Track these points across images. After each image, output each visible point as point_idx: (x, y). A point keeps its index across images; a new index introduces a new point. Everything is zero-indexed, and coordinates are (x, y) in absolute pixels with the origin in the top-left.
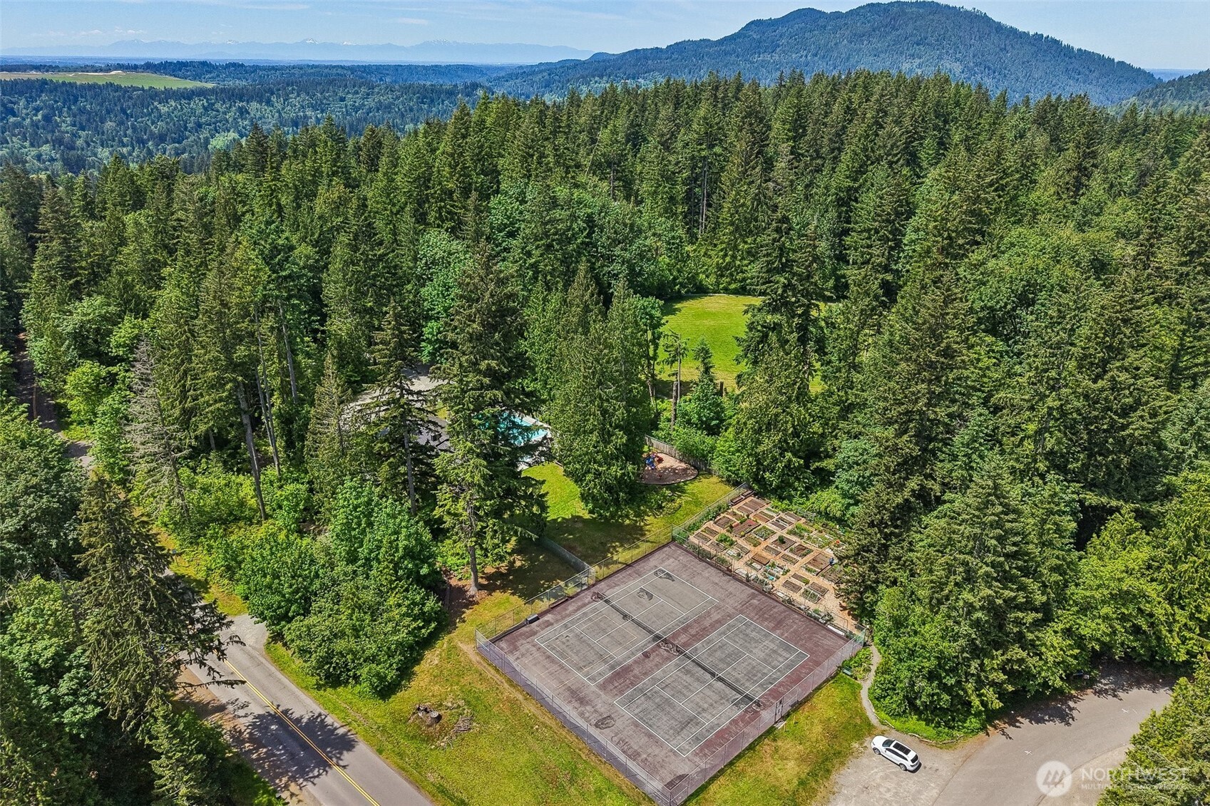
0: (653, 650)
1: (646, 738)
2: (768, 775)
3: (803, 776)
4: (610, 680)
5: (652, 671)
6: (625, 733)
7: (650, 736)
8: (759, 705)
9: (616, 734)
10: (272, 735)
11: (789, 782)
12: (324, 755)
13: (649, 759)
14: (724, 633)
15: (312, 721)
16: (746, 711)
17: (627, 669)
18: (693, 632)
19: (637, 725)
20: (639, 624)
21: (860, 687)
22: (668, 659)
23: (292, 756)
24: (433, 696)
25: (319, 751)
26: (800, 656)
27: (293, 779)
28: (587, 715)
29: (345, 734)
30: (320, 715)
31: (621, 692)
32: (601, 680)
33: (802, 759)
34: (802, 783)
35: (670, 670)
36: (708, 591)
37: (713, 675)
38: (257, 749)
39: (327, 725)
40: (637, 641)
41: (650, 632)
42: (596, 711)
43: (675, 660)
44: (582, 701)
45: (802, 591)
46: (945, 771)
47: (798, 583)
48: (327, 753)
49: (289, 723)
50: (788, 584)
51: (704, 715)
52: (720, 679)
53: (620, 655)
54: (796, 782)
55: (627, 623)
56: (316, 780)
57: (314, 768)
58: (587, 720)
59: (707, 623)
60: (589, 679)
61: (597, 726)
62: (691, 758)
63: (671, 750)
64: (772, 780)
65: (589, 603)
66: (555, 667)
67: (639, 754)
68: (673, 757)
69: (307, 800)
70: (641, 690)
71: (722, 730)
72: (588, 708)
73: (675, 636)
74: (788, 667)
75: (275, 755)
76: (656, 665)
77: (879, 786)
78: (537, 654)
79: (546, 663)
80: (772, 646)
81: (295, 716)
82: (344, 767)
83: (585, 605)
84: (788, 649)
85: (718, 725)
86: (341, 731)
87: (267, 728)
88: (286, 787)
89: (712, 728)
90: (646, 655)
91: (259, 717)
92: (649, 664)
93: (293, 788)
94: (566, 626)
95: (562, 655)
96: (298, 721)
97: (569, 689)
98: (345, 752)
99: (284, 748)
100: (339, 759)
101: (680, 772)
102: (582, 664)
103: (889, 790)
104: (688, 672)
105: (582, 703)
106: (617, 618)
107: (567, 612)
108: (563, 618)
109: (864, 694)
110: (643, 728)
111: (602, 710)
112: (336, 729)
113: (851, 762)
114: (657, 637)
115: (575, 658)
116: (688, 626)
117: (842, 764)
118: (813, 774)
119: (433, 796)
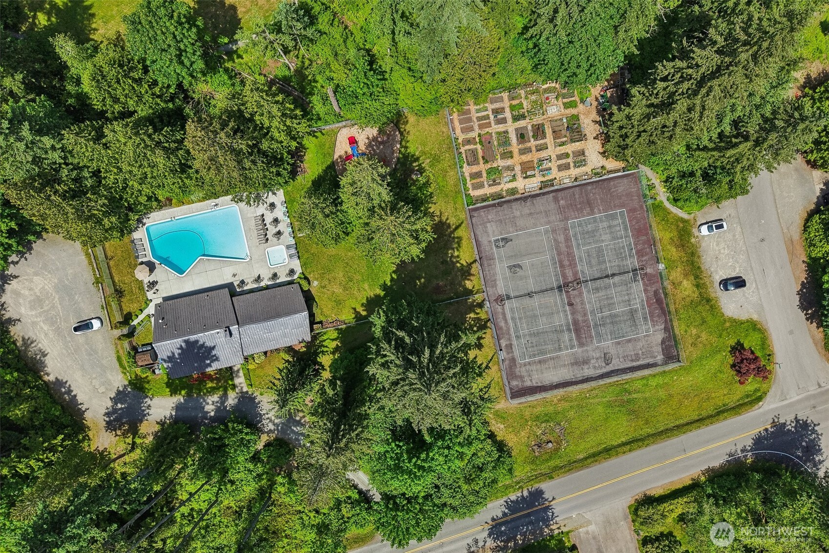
0: (569, 297)
1: (630, 344)
2: (684, 299)
3: (695, 283)
4: (579, 337)
5: (584, 309)
6: (620, 352)
7: (629, 341)
8: (642, 269)
9: (619, 357)
10: (509, 530)
11: (694, 292)
12: (540, 507)
13: (644, 350)
14: (578, 245)
15: (508, 507)
16: (642, 279)
17: (575, 323)
18: (566, 263)
19: (619, 343)
20: (542, 291)
21: (662, 202)
22: (581, 294)
23: (531, 523)
24: (528, 438)
25: (535, 509)
26: (622, 214)
27: (548, 526)
28: (597, 365)
29: (530, 493)
30: (506, 502)
31: (591, 337)
32: (575, 343)
33: (686, 275)
34: (698, 286)
35: (589, 299)
36: (535, 225)
37: (607, 276)
38: (515, 540)
39: (517, 500)
40: (556, 303)
41: (552, 289)
42: (597, 359)
43: (584, 290)
44: (586, 362)
45: (572, 165)
46: (732, 212)
47: (564, 161)
48: (539, 505)
49: (502, 520)
50: (561, 168)
51: (632, 303)
52: (613, 275)
53: (562, 318)
54: (695, 289)
55: (536, 297)
56: (555, 515)
57: (546, 514)
58: (601, 368)
59: (563, 248)
60: (571, 349)
61: (608, 364)
62: (654, 329)
63: (645, 336)
64: (688, 299)
65: (503, 309)
66: (551, 363)
67: (638, 354)
68: (649, 338)
69: (566, 522)
70: (596, 325)
71: (647, 301)
72: (592, 361)
73: (564, 276)
74: (626, 229)
75: (526, 532)
76: (582, 304)
77: (719, 250)
78: (534, 367)
79: (544, 366)
80: (605, 224)
81: (500, 515)
82: (554, 499)
83: (504, 314)
84: (613, 217)
85: (642, 301)
86: (526, 493)
87: (502, 532)
88: (552, 530)
89: (643, 305)
90: (571, 304)
91: (490, 535)
92: (579, 307)
93: (553, 527)
94: (518, 337)
95: (542, 353)
96: (505, 514)
97: (572, 364)
98: (544, 496)
99: (523, 526)
100: (546, 500)
101: (660, 341)
102: (557, 346)
103: (724, 248)
104: (597, 290)
105: (587, 363)
106: (527, 301)
107: (505, 328)
108: (509, 334)
109: (667, 205)
110: (622, 341)
111: (598, 355)
112: (522, 496)
113: (701, 251)
114: (559, 288)
115: (550, 347)
116: (561, 262)
117: (699, 257)
118: (697, 277)
119: (596, 461)
